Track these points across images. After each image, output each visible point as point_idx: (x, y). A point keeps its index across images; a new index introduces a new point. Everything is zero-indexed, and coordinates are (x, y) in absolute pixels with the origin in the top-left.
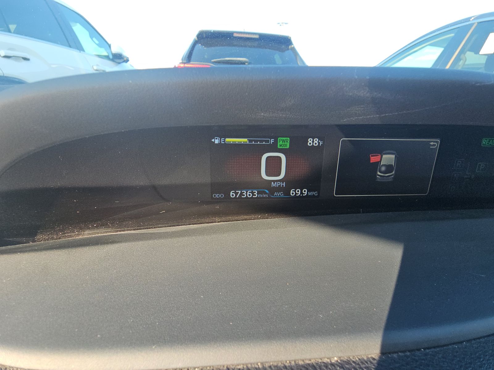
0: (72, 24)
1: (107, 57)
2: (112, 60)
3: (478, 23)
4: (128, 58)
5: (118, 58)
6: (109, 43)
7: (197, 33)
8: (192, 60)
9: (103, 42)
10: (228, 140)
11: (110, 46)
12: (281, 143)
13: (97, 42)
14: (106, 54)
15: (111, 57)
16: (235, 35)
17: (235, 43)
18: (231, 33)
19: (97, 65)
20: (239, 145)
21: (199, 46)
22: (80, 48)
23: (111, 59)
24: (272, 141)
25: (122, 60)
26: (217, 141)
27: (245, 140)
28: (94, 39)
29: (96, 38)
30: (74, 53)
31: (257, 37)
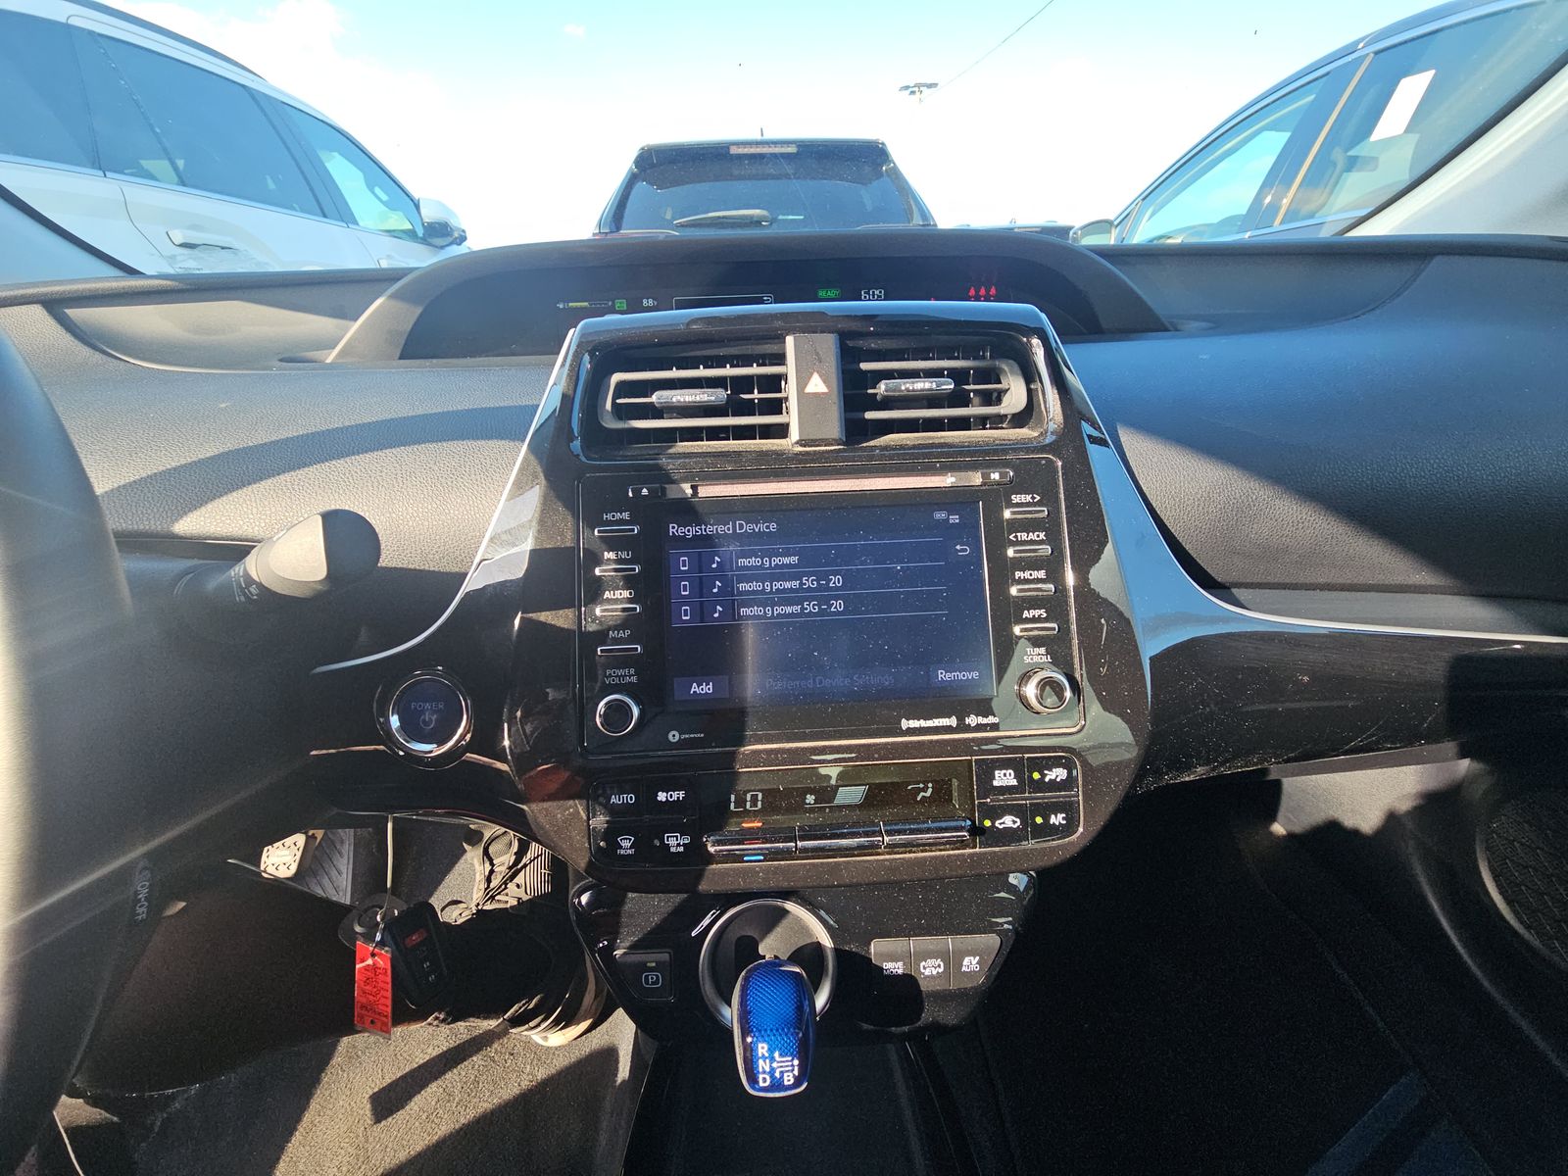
0: (323, 155)
1: (411, 234)
2: (424, 241)
3: (1376, 53)
4: (464, 231)
5: (439, 233)
6: (416, 195)
7: (634, 154)
8: (624, 225)
9: (400, 195)
10: (570, 304)
11: (417, 206)
12: (619, 305)
13: (384, 197)
14: (408, 226)
15: (420, 232)
16: (734, 150)
17: (736, 173)
18: (722, 148)
19: (389, 257)
20: (582, 308)
21: (641, 186)
22: (345, 216)
23: (421, 238)
24: (610, 303)
25: (450, 239)
26: (561, 306)
27: (586, 304)
28: (377, 190)
29: (380, 187)
30: (332, 229)
31: (792, 149)
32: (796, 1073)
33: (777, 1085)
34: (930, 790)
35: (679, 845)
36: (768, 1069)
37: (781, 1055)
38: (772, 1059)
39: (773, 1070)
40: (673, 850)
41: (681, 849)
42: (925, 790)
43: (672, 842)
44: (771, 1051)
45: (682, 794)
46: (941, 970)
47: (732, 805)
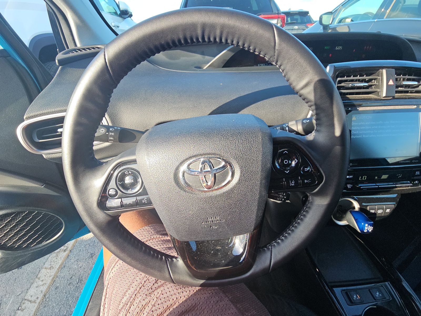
4: (132, 13)
5: (125, 13)
14: (115, 11)
15: (119, 12)
23: (119, 15)
25: (128, 15)
32: (372, 229)
33: (368, 231)
34: (401, 176)
35: (350, 187)
36: (367, 229)
37: (370, 226)
38: (368, 227)
39: (368, 229)
40: (349, 188)
41: (350, 188)
42: (400, 176)
43: (349, 186)
44: (368, 225)
45: (352, 176)
46: (382, 212)
47: (360, 179)
